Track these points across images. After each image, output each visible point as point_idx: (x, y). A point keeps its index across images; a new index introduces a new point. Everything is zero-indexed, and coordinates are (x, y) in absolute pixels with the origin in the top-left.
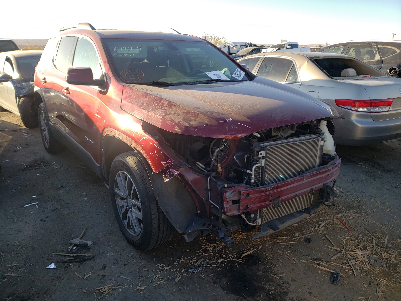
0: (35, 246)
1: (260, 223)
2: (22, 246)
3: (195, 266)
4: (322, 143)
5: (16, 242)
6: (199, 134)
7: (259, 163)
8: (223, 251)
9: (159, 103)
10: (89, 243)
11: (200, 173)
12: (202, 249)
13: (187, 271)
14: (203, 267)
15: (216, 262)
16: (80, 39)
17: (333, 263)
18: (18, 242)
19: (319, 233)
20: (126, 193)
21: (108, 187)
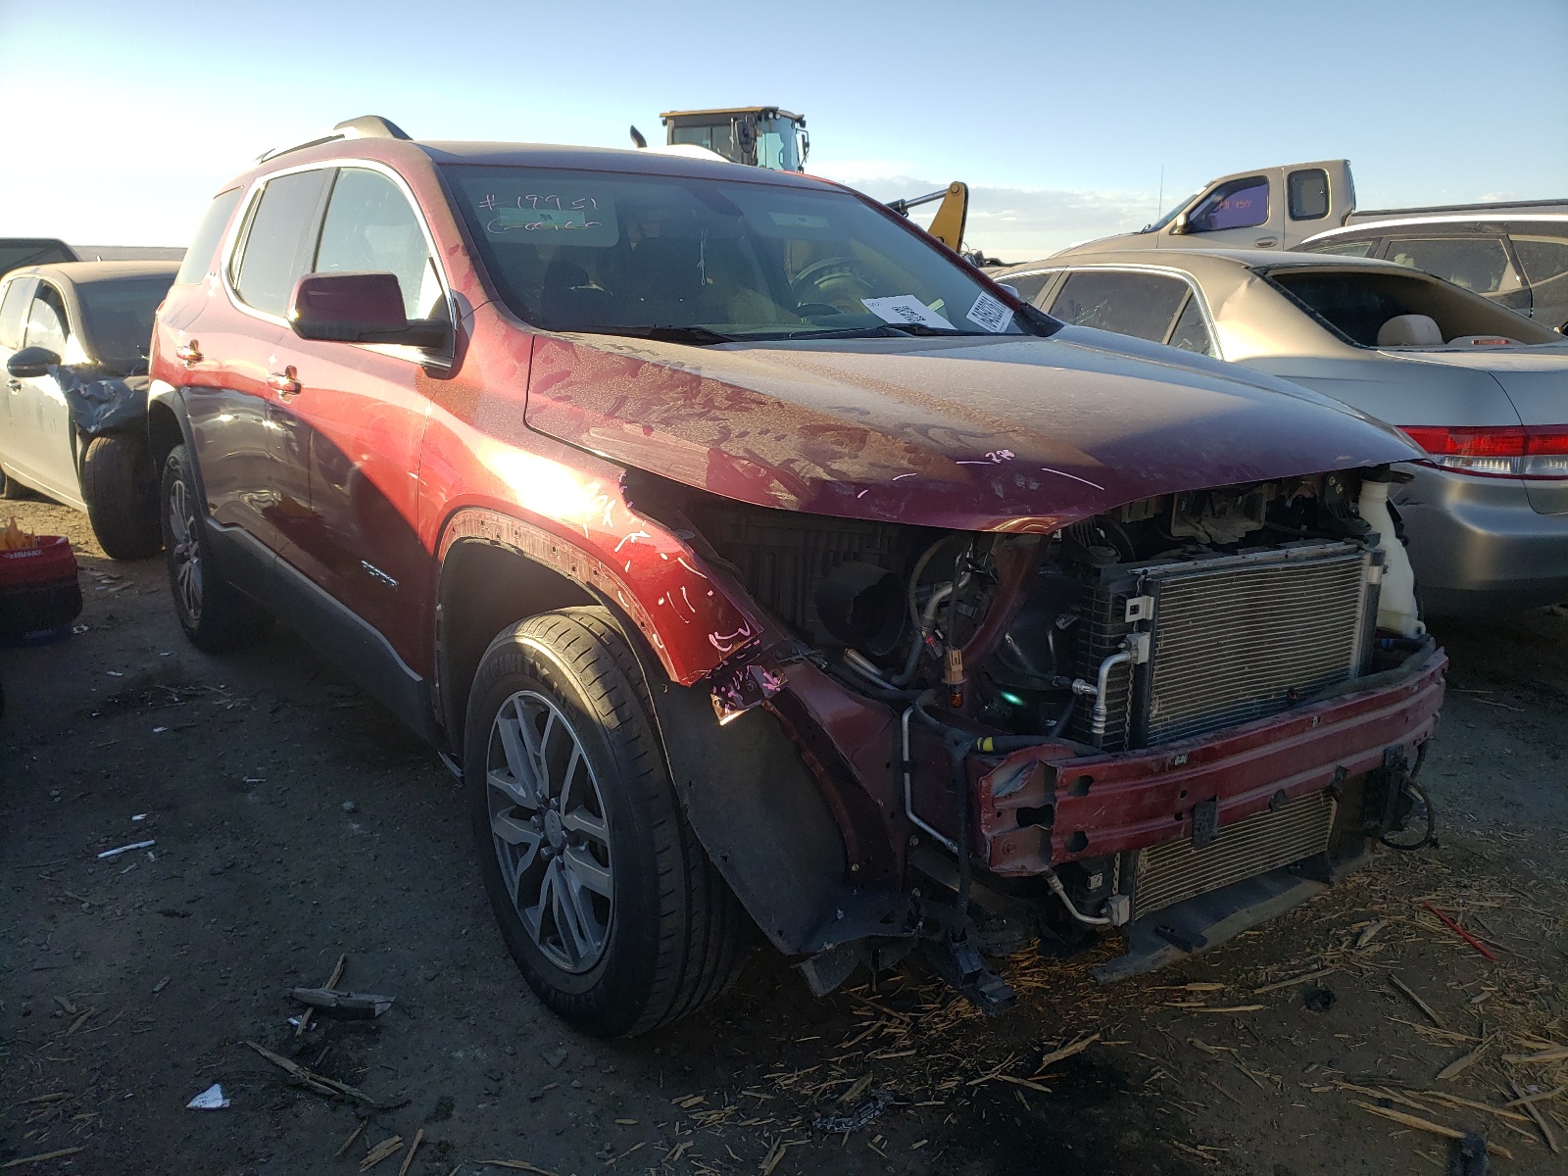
0: (141, 1019)
1: (1124, 918)
2: (89, 1017)
3: (840, 1106)
4: (1373, 574)
5: (62, 1000)
6: (876, 512)
7: (1129, 648)
8: (955, 1044)
9: (689, 396)
10: (380, 1003)
11: (864, 693)
12: (863, 1036)
13: (808, 1125)
14: (879, 1109)
15: (933, 1090)
16: (345, 175)
17: (1448, 1097)
18: (72, 1001)
19: (1361, 969)
20: (539, 787)
21: (456, 771)
